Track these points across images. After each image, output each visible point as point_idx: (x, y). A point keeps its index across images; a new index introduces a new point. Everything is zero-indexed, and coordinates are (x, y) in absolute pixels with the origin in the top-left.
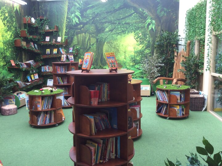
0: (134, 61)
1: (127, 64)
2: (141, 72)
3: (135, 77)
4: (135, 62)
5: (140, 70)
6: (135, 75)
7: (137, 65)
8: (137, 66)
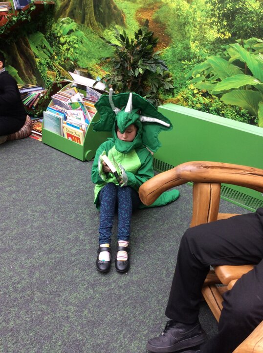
0: (230, 16)
1: (193, 33)
2: (253, 88)
3: (214, 106)
4: (230, 26)
5: (246, 77)
6: (219, 96)
7: (236, 46)
8: (237, 51)
